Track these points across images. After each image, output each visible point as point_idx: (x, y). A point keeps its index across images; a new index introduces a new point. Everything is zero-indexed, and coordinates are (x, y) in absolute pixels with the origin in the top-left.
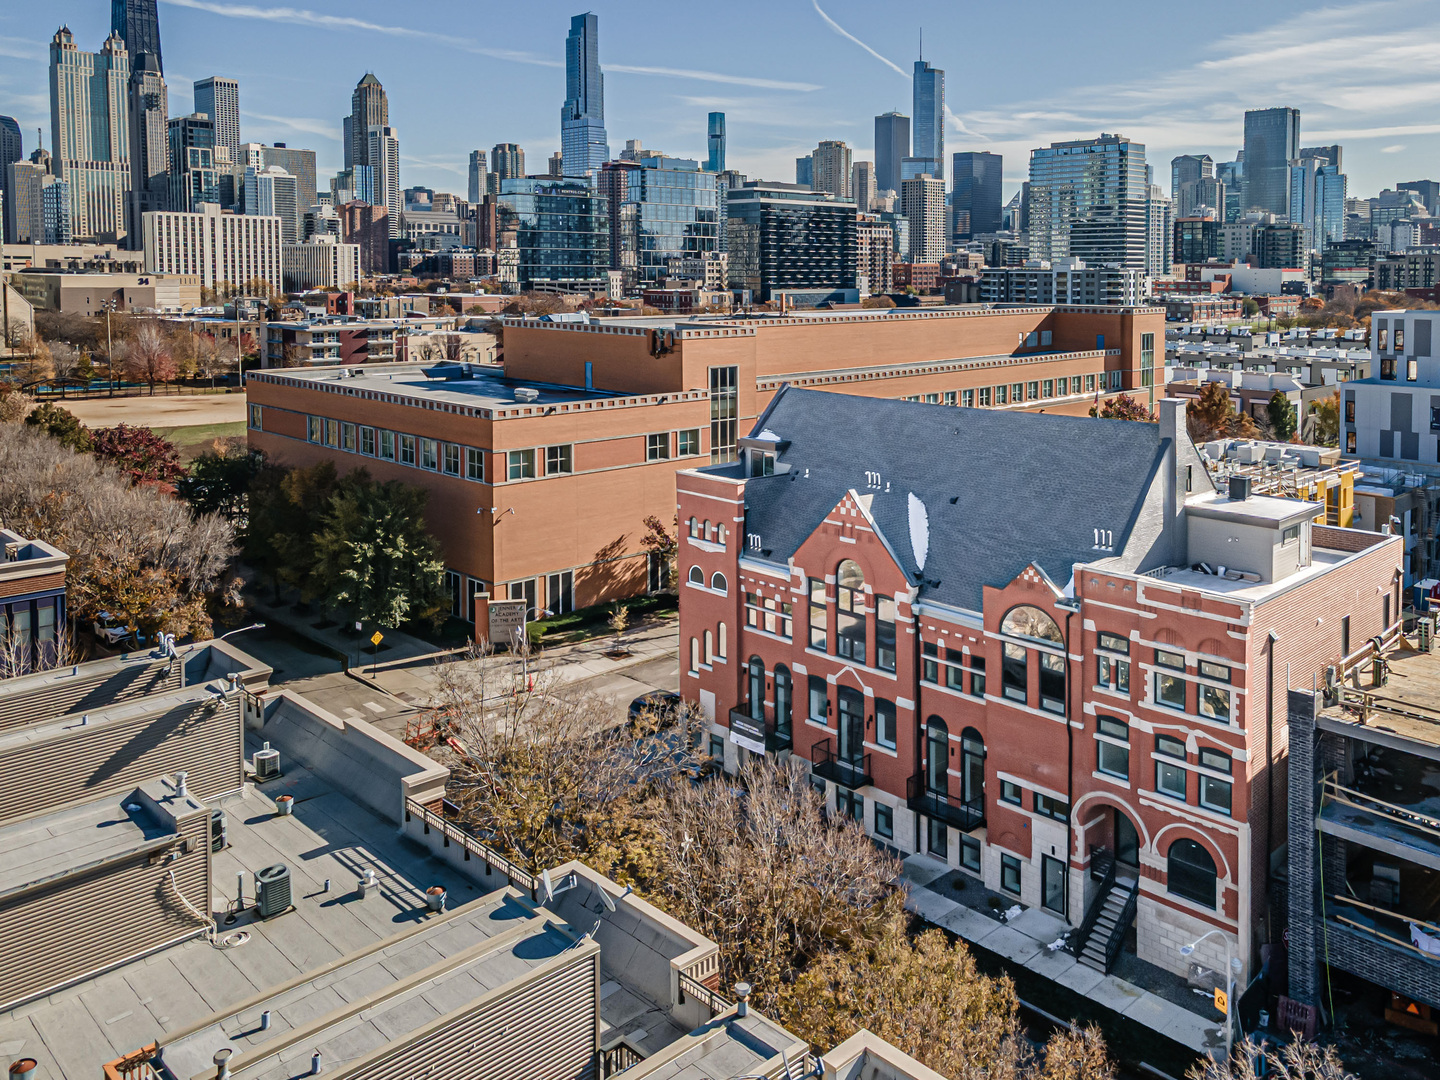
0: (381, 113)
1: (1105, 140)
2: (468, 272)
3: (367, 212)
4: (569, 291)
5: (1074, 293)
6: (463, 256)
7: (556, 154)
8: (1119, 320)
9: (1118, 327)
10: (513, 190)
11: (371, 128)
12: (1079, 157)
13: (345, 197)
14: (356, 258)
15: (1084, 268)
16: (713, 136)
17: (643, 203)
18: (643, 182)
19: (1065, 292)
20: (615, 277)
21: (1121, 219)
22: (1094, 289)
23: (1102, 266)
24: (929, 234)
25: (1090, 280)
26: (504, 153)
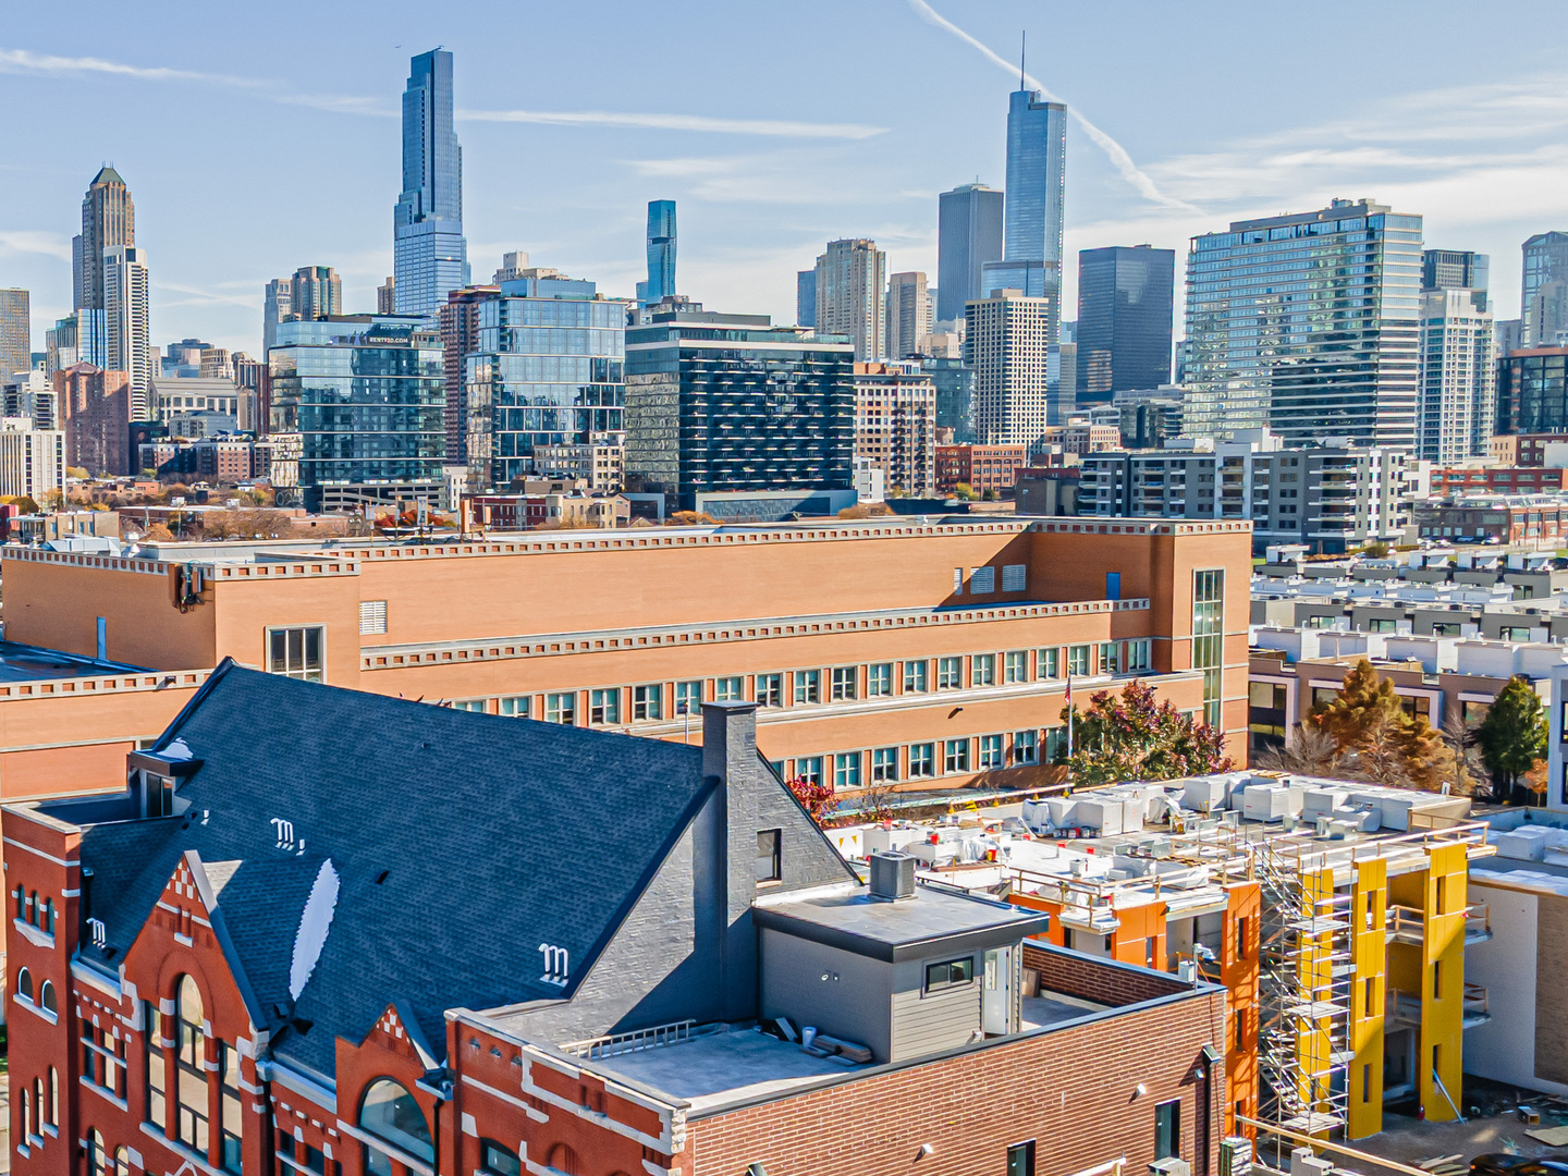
0: (124, 227)
1: (1340, 211)
2: (240, 474)
3: (96, 381)
4: (379, 499)
5: (1255, 494)
6: (232, 448)
7: (389, 279)
8: (1146, 545)
9: (1146, 558)
10: (294, 340)
11: (107, 252)
12: (1283, 246)
13: (68, 358)
14: (59, 452)
15: (1280, 447)
16: (656, 241)
17: (502, 355)
18: (503, 320)
19: (1238, 493)
20: (458, 476)
21: (1366, 356)
22: (1298, 486)
23: (1316, 444)
24: (1015, 393)
25: (1290, 470)
26: (310, 281)
